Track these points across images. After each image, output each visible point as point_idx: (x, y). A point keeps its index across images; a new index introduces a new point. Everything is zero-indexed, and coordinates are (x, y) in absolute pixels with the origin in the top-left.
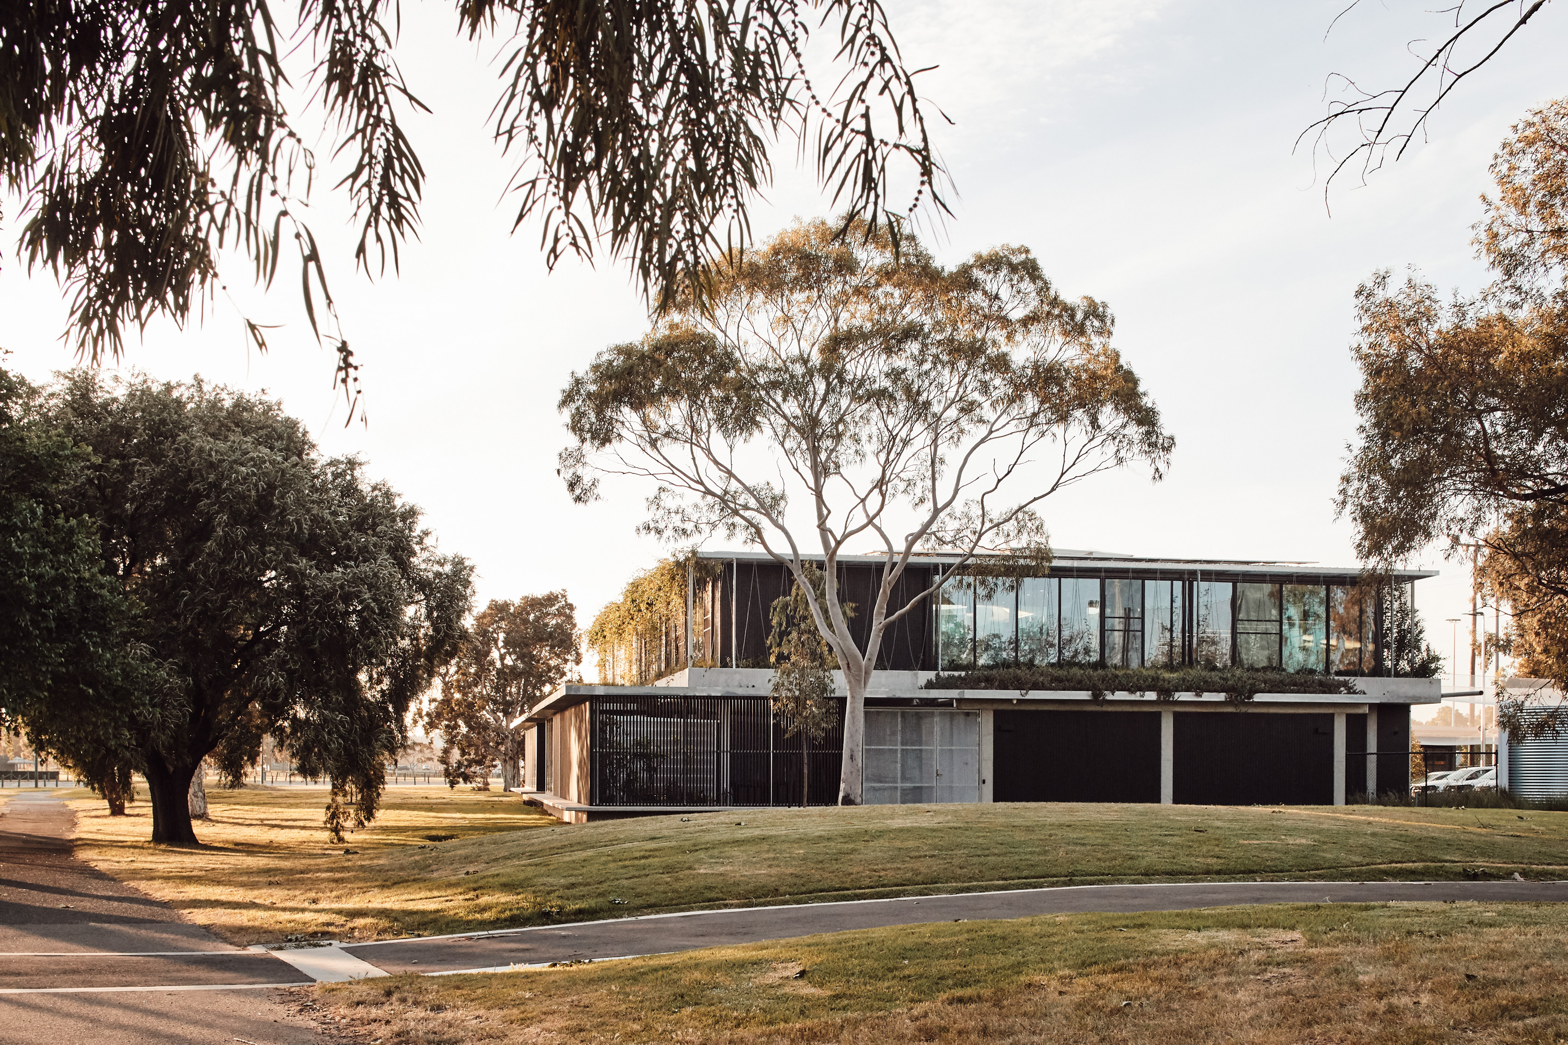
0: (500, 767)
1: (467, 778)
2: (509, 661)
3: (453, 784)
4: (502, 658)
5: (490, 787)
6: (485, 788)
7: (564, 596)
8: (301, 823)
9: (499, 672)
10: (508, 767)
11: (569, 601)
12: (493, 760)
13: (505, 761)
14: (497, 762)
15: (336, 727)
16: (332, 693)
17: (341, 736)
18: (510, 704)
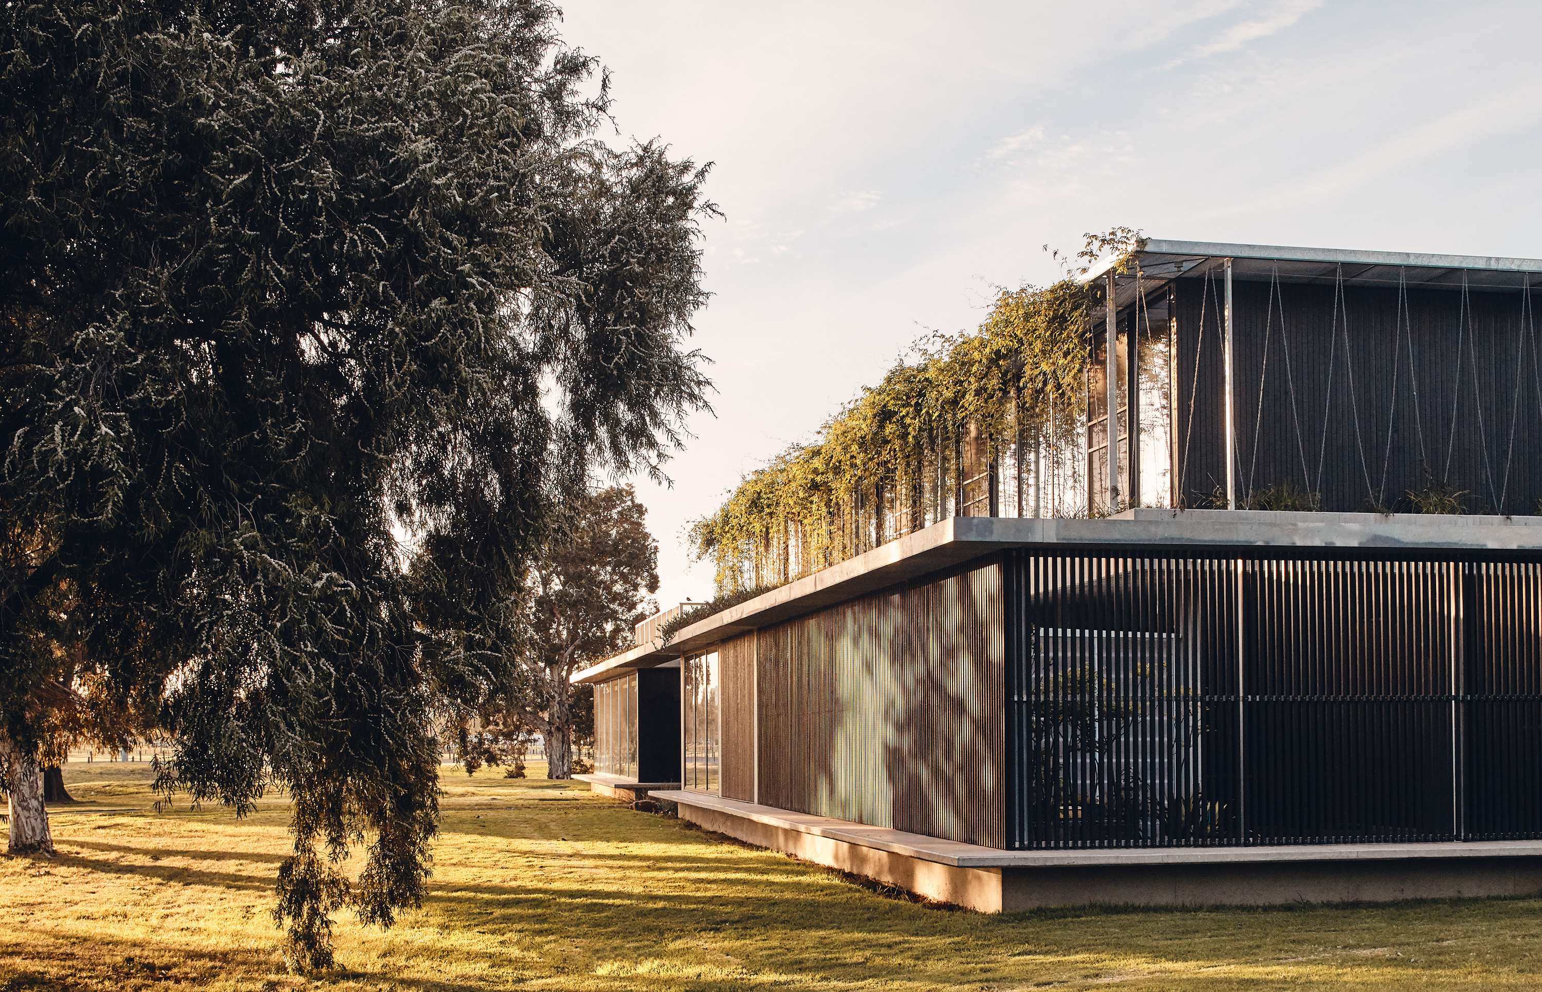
0: (542, 741)
1: (492, 759)
2: (556, 585)
3: (471, 768)
4: (546, 582)
5: (525, 772)
6: (518, 773)
7: (631, 494)
8: (230, 867)
9: (540, 602)
10: (554, 743)
11: (637, 501)
12: (530, 732)
13: (550, 733)
14: (536, 735)
15: (312, 618)
16: (294, 502)
17: (325, 651)
18: (558, 649)
